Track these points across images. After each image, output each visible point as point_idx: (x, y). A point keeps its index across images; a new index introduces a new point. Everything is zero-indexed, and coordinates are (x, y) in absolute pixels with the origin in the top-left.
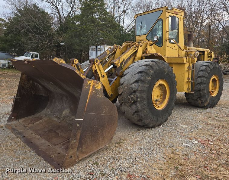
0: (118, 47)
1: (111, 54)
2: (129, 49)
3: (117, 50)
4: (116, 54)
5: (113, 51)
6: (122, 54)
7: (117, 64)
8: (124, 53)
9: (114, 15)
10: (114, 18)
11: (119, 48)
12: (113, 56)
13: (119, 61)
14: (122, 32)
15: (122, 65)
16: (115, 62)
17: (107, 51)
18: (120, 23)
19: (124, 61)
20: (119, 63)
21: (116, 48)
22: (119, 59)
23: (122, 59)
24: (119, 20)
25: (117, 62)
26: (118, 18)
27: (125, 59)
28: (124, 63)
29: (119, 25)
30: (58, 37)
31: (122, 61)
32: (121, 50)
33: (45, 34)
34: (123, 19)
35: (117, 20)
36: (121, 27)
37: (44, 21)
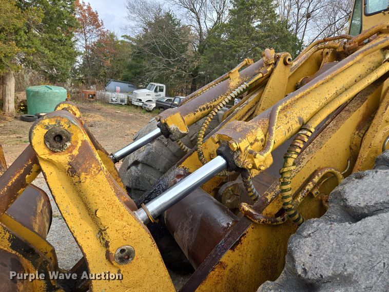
0: (281, 60)
1: (244, 86)
2: (327, 68)
3: (275, 71)
4: (268, 87)
5: (255, 75)
6: (297, 88)
7: (252, 154)
8: (302, 84)
9: (287, 21)
10: (286, 27)
11: (285, 63)
12: (254, 97)
13: (269, 131)
14: (298, 51)
15: (286, 158)
16: (241, 142)
17: (231, 76)
18: (298, 36)
19: (300, 132)
20: (263, 146)
21: (271, 63)
22: (267, 122)
23: (288, 122)
24: (297, 29)
25: (253, 141)
26: (295, 26)
27: (312, 121)
28: (298, 144)
29: (295, 39)
30: (192, 61)
31: (288, 132)
32: (291, 73)
33: (177, 57)
34: (304, 26)
35: (293, 30)
36: (299, 43)
37: (177, 37)
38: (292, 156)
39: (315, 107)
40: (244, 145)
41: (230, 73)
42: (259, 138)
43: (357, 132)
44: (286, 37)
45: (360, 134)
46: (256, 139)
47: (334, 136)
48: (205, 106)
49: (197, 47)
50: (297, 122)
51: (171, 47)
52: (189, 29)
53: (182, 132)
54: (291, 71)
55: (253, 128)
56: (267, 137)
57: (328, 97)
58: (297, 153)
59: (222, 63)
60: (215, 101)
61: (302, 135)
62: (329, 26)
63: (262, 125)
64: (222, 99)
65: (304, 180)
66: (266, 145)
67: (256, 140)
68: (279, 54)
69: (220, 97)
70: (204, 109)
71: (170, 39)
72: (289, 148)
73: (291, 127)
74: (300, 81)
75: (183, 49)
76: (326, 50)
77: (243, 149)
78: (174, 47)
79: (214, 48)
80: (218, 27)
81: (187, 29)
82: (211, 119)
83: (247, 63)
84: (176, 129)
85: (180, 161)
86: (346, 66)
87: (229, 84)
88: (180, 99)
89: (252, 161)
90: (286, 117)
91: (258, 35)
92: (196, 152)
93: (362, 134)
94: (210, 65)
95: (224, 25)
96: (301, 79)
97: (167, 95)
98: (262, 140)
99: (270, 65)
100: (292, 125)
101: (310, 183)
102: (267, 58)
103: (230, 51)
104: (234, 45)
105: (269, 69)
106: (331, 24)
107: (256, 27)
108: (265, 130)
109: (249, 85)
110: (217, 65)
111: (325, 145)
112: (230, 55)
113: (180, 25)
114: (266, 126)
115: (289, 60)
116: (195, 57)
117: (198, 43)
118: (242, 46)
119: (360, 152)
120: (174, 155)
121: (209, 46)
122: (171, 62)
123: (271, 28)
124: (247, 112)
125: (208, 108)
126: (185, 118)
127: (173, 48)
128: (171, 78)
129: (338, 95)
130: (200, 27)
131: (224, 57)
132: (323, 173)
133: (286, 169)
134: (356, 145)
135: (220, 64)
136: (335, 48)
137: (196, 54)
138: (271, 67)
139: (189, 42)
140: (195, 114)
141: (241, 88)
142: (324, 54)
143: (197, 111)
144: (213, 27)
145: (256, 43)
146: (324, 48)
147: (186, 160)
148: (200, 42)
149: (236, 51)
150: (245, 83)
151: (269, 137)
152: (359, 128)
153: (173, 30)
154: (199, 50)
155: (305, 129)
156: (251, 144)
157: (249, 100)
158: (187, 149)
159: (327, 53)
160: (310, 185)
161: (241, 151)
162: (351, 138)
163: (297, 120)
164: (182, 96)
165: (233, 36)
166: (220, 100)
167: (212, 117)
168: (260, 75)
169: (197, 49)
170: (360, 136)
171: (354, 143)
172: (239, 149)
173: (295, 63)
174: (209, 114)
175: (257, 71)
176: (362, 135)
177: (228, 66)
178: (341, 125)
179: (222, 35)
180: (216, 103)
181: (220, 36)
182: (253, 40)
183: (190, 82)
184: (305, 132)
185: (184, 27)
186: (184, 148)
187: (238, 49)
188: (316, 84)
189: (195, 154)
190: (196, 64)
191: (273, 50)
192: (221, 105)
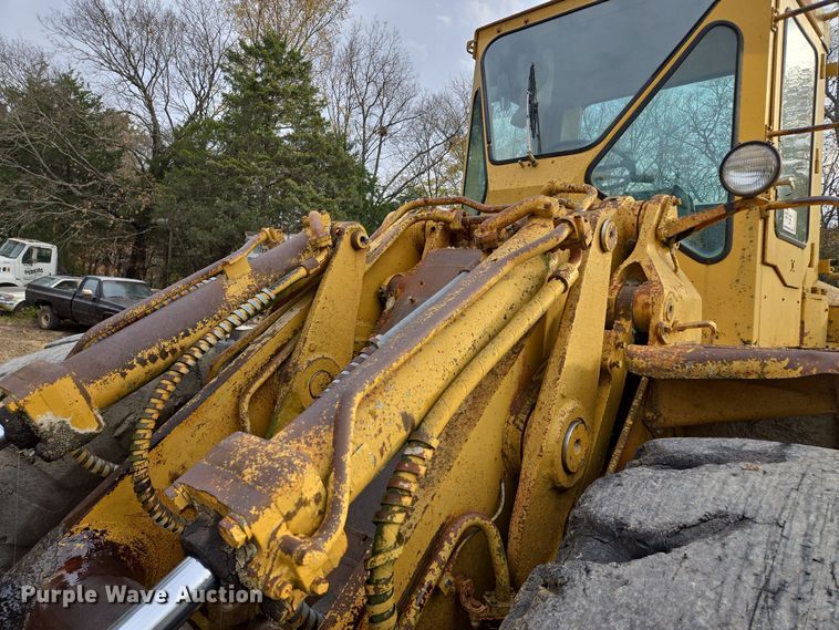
0: (346, 238)
1: (263, 298)
3: (335, 262)
4: (320, 298)
5: (290, 270)
7: (291, 556)
8: (390, 290)
9: (345, 136)
10: (345, 147)
11: (355, 247)
12: (288, 319)
13: (333, 469)
14: (370, 194)
15: (379, 525)
16: (256, 518)
17: (229, 271)
18: (367, 165)
19: (408, 451)
20: (320, 512)
21: (324, 245)
22: (329, 438)
23: (380, 431)
24: (364, 153)
25: (291, 508)
26: (359, 147)
27: (431, 420)
28: (406, 486)
29: (362, 172)
30: (134, 194)
31: (382, 454)
32: (368, 266)
33: (90, 179)
34: (377, 150)
35: (357, 153)
36: (369, 179)
37: (93, 134)
38: (394, 520)
39: (435, 384)
40: (266, 525)
41: (226, 263)
42: (309, 495)
43: (513, 418)
44: (344, 165)
45: (518, 422)
46: (300, 499)
47: (473, 434)
48: (155, 351)
49: (147, 161)
50: (400, 427)
51: (75, 155)
52: (126, 120)
53: (82, 432)
54: (367, 262)
55: (292, 468)
56: (331, 487)
57: (458, 356)
58: (404, 509)
59: (209, 203)
60: (187, 334)
61: (414, 460)
62: (419, 155)
63: (314, 447)
64: (207, 328)
65: (420, 556)
66: (329, 510)
67: (302, 503)
68: (340, 225)
69: (200, 325)
70: (153, 358)
71: (70, 136)
72: (386, 498)
73: (386, 441)
74: (386, 284)
75: (111, 162)
76: (431, 223)
77: (262, 539)
78: (84, 154)
79: (189, 169)
80: (198, 126)
81: (119, 120)
82: (175, 384)
83: (268, 239)
84: (58, 426)
85: (77, 509)
86: (486, 287)
87: (225, 290)
88: (100, 283)
89: (292, 574)
90: (375, 417)
91: (288, 156)
92: (128, 479)
93: (522, 421)
94: (182, 205)
95: (211, 124)
96: (390, 279)
97: (60, 272)
98: (317, 499)
99: (322, 249)
100: (388, 438)
101: (434, 565)
102: (315, 232)
103: (229, 181)
104: (239, 169)
105: (321, 258)
106: (422, 153)
107: (285, 137)
108: (325, 463)
109: (277, 295)
110: (199, 208)
111: (458, 459)
112: (230, 189)
113: (98, 108)
114: (328, 449)
115: (363, 239)
116: (143, 184)
117: (148, 153)
118: (256, 173)
119: (523, 466)
120: (60, 486)
121: (176, 164)
122: (74, 190)
123: (314, 144)
124: (272, 356)
125: (164, 354)
126: (91, 389)
127: (79, 159)
128: (75, 229)
129: (478, 351)
130: (154, 119)
131: (215, 191)
132: (460, 532)
133: (380, 560)
134: (512, 446)
135: (207, 205)
136: (447, 223)
137: (143, 179)
138: (325, 253)
139: (124, 148)
140: (124, 375)
141: (255, 303)
142: (428, 229)
143: (131, 367)
144: (186, 124)
145: (287, 171)
146: (426, 220)
147: (96, 507)
148: (154, 152)
149: (242, 182)
150: (265, 290)
151: (337, 488)
152: (515, 408)
153: (81, 116)
154: (152, 170)
155: (419, 443)
156: (288, 517)
157: (278, 326)
158: (102, 467)
159: (433, 229)
160: (433, 570)
161: (258, 546)
162: (503, 432)
163: (399, 420)
164: (107, 274)
165: (233, 150)
166: (200, 333)
167: (177, 380)
168: (302, 272)
169: (147, 166)
170: (518, 428)
171: (509, 442)
172: (252, 541)
173: (374, 244)
174: (168, 369)
175: (294, 261)
176: (522, 426)
177: (226, 213)
178: (484, 408)
179: (210, 145)
180: (188, 341)
181: (203, 145)
182: (279, 163)
183: (129, 240)
184: (419, 450)
185: (110, 112)
186: (94, 464)
187: (248, 178)
188: (434, 331)
189: (127, 485)
190: (144, 200)
191: (327, 215)
192: (204, 346)
